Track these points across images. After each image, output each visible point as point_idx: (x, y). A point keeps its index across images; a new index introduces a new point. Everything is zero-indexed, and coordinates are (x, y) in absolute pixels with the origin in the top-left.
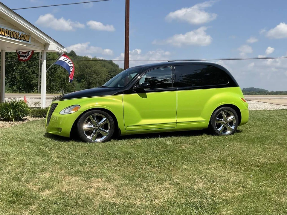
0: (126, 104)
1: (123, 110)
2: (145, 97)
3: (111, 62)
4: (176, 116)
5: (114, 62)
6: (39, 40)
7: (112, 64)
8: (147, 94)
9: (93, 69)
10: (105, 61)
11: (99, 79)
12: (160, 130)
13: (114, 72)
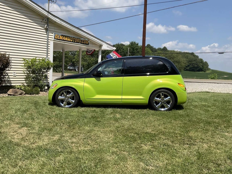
0: (86, 85)
1: (83, 88)
2: (100, 80)
3: (192, 54)
4: (122, 94)
5: (195, 54)
6: (96, 43)
7: (193, 56)
8: (101, 78)
9: (175, 59)
10: (188, 53)
11: (180, 66)
12: (110, 103)
13: (194, 61)
